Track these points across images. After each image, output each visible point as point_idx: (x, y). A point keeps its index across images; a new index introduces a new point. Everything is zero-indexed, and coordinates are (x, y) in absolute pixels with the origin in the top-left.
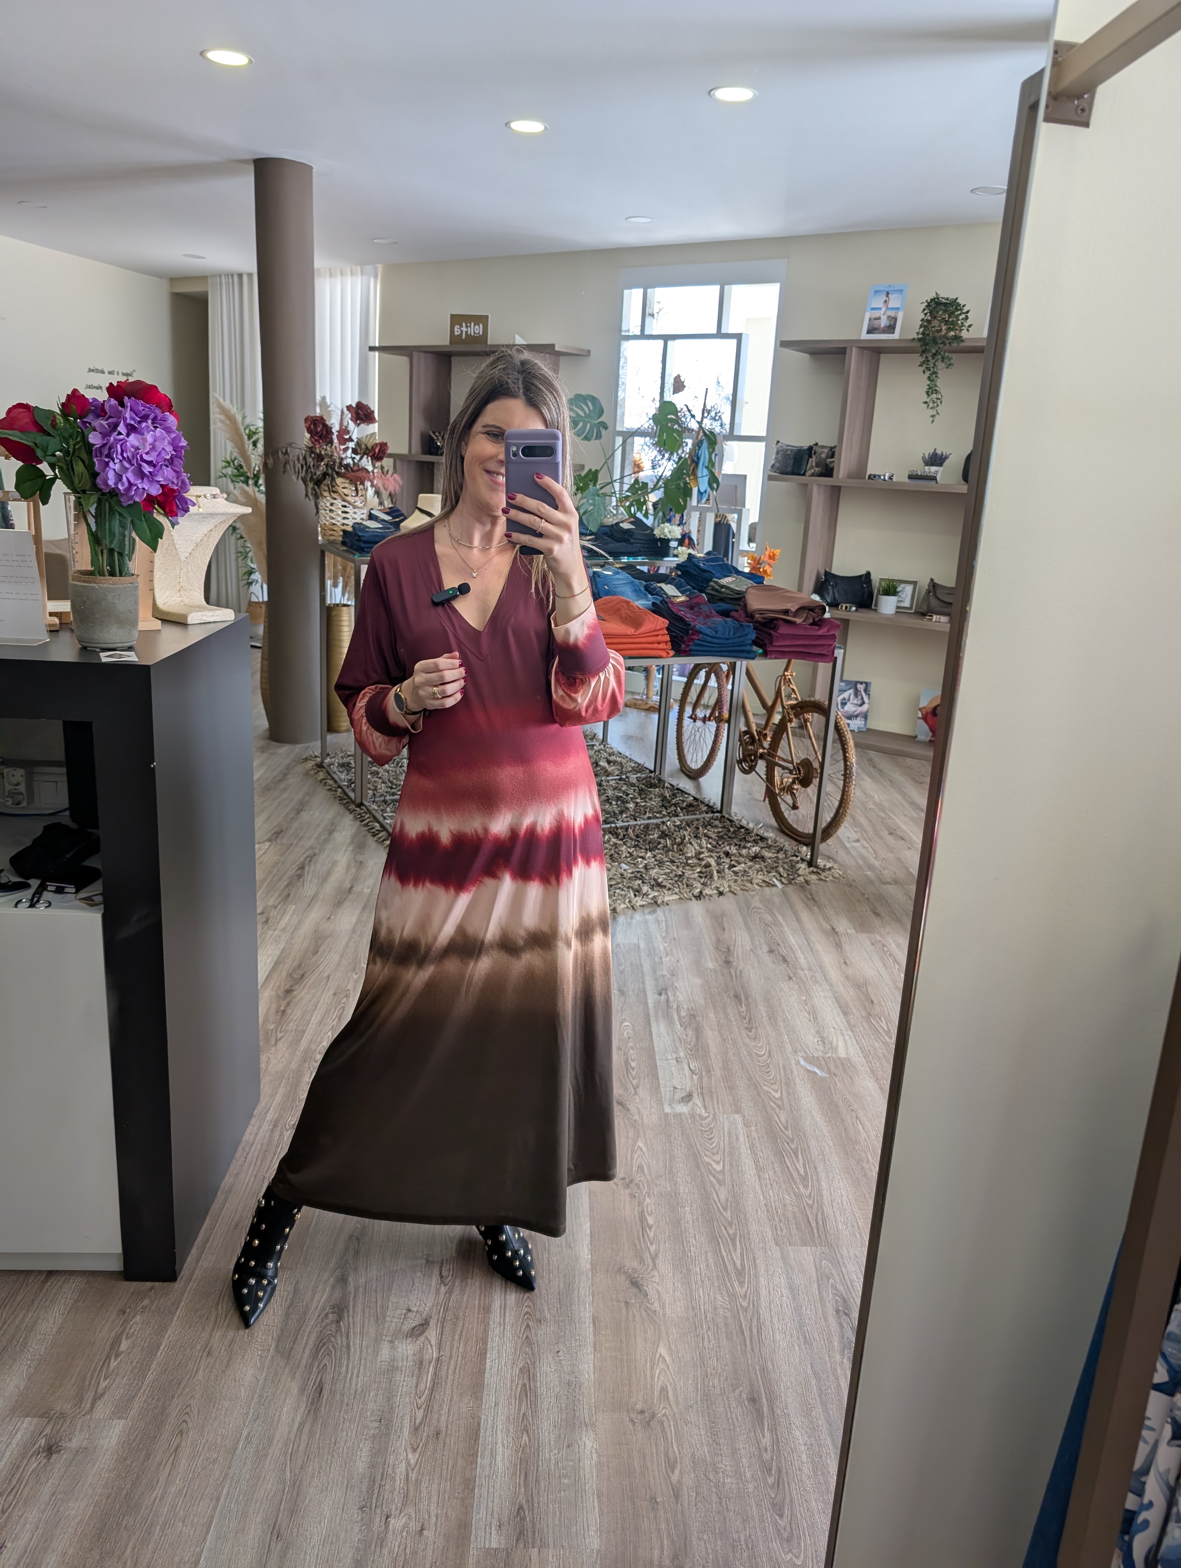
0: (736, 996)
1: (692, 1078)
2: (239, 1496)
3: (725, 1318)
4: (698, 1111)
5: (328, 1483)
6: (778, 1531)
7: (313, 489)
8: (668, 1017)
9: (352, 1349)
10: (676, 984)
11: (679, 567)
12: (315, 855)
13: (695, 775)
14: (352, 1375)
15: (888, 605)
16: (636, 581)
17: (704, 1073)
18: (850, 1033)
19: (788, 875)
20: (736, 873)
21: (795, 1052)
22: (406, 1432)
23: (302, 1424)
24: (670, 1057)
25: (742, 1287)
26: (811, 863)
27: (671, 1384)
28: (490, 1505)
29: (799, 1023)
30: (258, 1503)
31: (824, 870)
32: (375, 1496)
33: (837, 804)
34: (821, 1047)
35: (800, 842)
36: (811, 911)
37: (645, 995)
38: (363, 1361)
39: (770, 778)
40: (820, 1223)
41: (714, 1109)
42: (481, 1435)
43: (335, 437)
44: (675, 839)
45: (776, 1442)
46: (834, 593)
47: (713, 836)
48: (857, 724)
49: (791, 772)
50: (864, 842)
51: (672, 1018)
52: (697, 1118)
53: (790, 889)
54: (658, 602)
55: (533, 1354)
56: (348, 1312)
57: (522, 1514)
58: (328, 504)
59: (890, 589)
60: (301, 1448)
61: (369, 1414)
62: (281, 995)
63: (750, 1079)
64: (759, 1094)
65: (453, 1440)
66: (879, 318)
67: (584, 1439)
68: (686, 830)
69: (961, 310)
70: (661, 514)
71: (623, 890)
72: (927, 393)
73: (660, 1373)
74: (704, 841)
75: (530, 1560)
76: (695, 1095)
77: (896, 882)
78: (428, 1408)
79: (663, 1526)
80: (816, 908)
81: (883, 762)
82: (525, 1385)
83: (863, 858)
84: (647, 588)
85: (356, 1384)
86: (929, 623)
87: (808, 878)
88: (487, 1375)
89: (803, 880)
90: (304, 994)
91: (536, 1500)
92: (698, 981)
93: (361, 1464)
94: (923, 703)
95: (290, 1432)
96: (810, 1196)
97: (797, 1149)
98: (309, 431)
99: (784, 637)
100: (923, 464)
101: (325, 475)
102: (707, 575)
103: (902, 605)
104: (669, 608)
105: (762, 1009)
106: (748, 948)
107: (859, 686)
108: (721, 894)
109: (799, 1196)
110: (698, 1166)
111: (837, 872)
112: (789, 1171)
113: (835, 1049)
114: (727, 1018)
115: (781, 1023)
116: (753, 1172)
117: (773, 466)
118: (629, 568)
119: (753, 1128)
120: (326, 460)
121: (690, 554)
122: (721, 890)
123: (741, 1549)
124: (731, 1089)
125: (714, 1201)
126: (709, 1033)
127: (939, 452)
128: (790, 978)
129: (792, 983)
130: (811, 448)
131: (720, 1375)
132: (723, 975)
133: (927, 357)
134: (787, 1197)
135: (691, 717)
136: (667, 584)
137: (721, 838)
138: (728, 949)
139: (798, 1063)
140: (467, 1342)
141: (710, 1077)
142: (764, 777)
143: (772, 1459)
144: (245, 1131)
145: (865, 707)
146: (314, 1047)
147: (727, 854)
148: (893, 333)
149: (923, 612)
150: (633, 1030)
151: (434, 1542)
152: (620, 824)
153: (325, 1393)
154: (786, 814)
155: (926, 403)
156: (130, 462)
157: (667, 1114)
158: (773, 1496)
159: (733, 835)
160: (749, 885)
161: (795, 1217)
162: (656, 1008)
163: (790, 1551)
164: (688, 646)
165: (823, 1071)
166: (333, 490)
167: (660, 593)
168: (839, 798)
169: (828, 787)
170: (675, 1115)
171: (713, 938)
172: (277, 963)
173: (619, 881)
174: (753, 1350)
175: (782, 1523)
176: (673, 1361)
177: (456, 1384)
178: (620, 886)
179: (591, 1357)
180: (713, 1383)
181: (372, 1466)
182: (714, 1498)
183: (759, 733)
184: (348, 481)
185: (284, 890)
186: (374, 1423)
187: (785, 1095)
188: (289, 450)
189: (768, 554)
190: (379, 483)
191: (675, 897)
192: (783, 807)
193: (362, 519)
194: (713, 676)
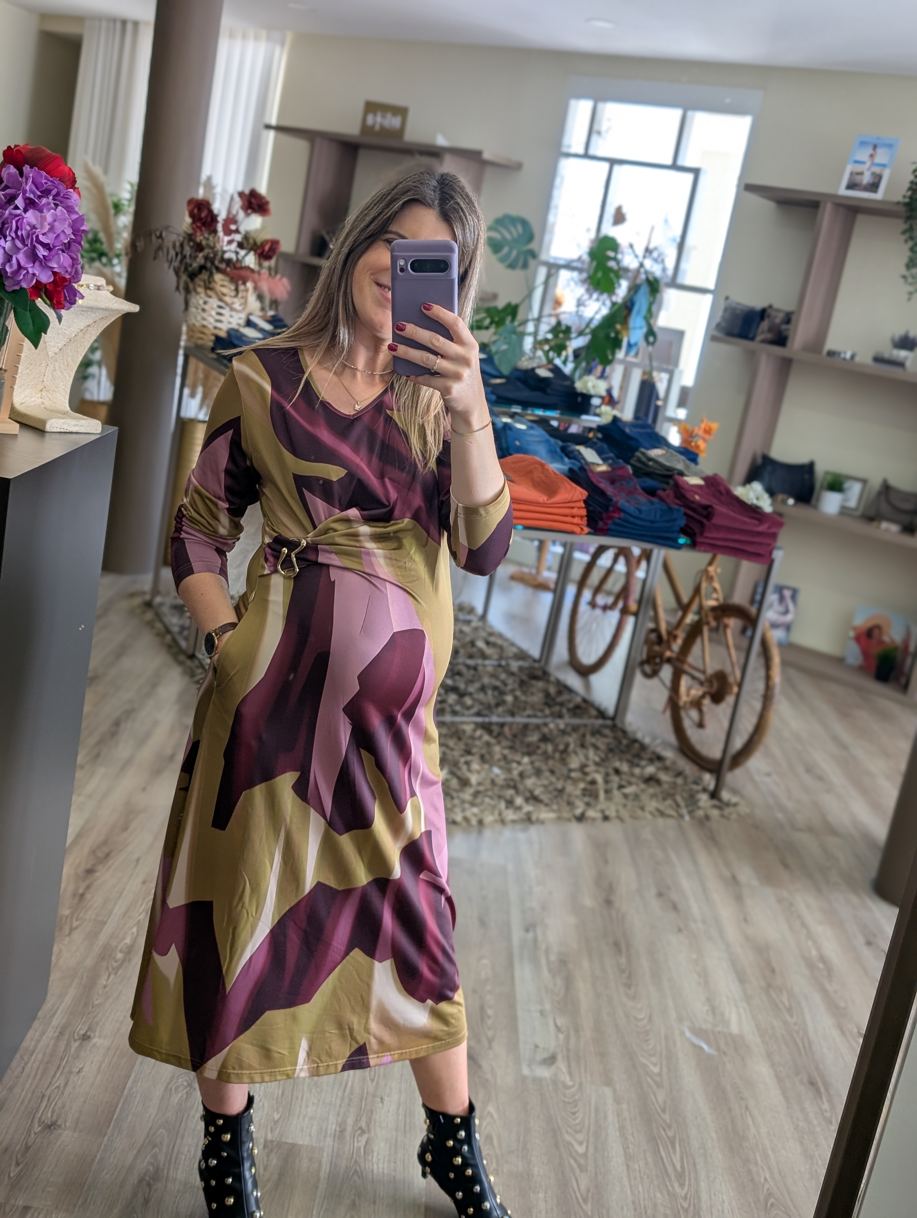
0: (616, 944)
7: (186, 284)
10: (546, 921)
11: (600, 429)
13: (586, 671)
15: (831, 503)
16: (552, 440)
19: (686, 805)
20: (626, 796)
26: (714, 795)
31: (728, 805)
33: (752, 729)
39: (675, 688)
43: (220, 227)
44: (557, 745)
46: (770, 480)
49: (701, 683)
50: (776, 777)
54: (576, 468)
58: (201, 302)
59: (836, 485)
66: (862, 173)
68: (571, 736)
70: (584, 364)
71: (492, 799)
72: (907, 265)
74: (591, 752)
77: (810, 830)
83: (774, 796)
84: (563, 450)
86: (876, 530)
87: (710, 814)
94: (857, 622)
98: (192, 215)
99: (718, 528)
100: (891, 346)
101: (202, 268)
102: (632, 443)
103: (848, 504)
104: (589, 477)
106: (634, 887)
107: (785, 591)
108: (606, 818)
111: (743, 809)
117: (718, 325)
120: (206, 251)
121: (613, 416)
122: (607, 813)
127: (911, 333)
128: (680, 930)
129: (682, 936)
130: (764, 310)
132: (602, 916)
133: (912, 224)
135: (589, 605)
136: (586, 447)
137: (611, 750)
138: (610, 886)
145: (789, 617)
147: (617, 772)
149: (871, 517)
152: (494, 718)
154: (688, 732)
155: (904, 275)
159: (625, 749)
160: (640, 812)
162: (521, 947)
164: (606, 524)
166: (208, 287)
167: (579, 457)
168: (755, 723)
169: (743, 709)
171: (594, 871)
173: (488, 787)
178: (489, 793)
183: (669, 633)
184: (227, 279)
188: (164, 235)
189: (703, 426)
190: (264, 287)
191: (552, 815)
192: (687, 724)
193: (239, 325)
194: (622, 560)
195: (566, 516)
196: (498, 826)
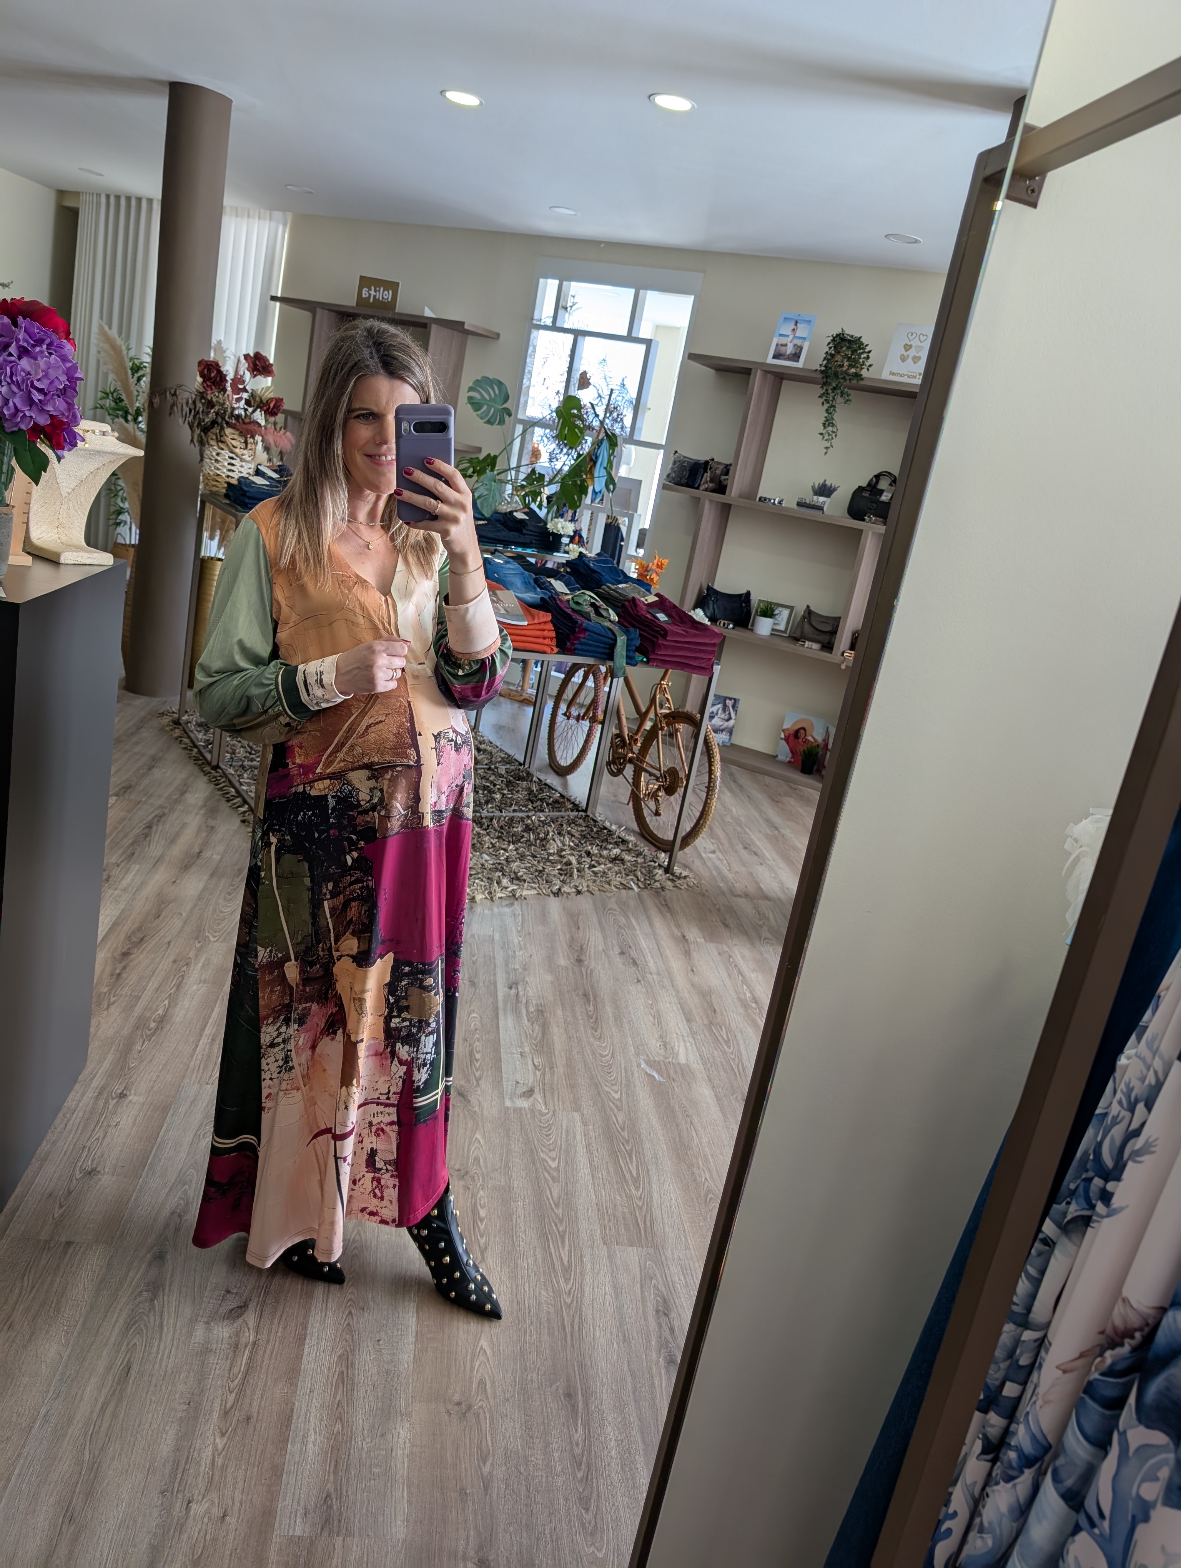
0: (585, 995)
1: (535, 1074)
2: (31, 1476)
3: (549, 1313)
4: (539, 1107)
5: (129, 1466)
6: (583, 1524)
7: (200, 436)
8: (516, 1012)
9: (165, 1329)
10: (527, 979)
11: (569, 563)
12: (164, 814)
13: (563, 772)
14: (163, 1356)
15: (764, 626)
16: (526, 573)
17: (547, 1069)
18: (691, 1040)
19: (645, 879)
21: (637, 1054)
22: (215, 1415)
23: (105, 1405)
24: (515, 1051)
25: (567, 1284)
26: (668, 870)
27: (489, 1377)
28: (298, 1492)
29: (643, 1026)
30: (52, 1485)
31: (679, 878)
32: (178, 1480)
33: (698, 814)
34: (662, 1052)
35: (659, 848)
36: (664, 916)
37: (496, 987)
38: (175, 1343)
39: (636, 783)
40: (648, 1224)
41: (554, 1106)
42: (294, 1421)
43: (228, 385)
44: (539, 834)
45: (588, 1437)
46: (714, 608)
47: (577, 834)
48: (722, 737)
49: (657, 779)
50: (720, 854)
51: (520, 1012)
52: (537, 1114)
53: (645, 894)
54: (546, 597)
55: (353, 1341)
56: (164, 1290)
57: (329, 1502)
58: (214, 453)
59: (768, 611)
60: (102, 1429)
61: (177, 1396)
62: (117, 957)
63: (592, 1078)
64: (599, 1094)
65: (264, 1425)
66: (786, 345)
67: (398, 1428)
68: (550, 826)
69: (863, 349)
70: (555, 508)
71: (482, 880)
72: (824, 424)
73: (480, 1365)
74: (567, 839)
75: (334, 1548)
76: (537, 1090)
78: (241, 1392)
79: (471, 1517)
80: (668, 915)
81: (744, 778)
82: (342, 1373)
83: (717, 869)
84: (536, 581)
85: (167, 1366)
86: (801, 648)
87: (664, 884)
88: (304, 1361)
89: (659, 886)
90: (141, 959)
91: (344, 1488)
92: (549, 978)
93: (165, 1448)
94: (787, 725)
95: (92, 1412)
96: (640, 1198)
97: (632, 1150)
98: (202, 375)
99: (667, 646)
100: (812, 493)
101: (214, 423)
102: (595, 575)
103: (778, 627)
104: (557, 604)
105: (609, 1010)
106: (600, 948)
107: (728, 701)
108: (579, 892)
109: (629, 1197)
110: (534, 1162)
111: (692, 881)
112: (622, 1171)
113: (676, 1055)
114: (574, 1016)
115: (626, 1025)
116: (587, 1171)
117: (668, 476)
118: (520, 559)
119: (591, 1127)
120: (217, 408)
121: (581, 553)
122: (579, 888)
123: (546, 1541)
124: (573, 1087)
125: (547, 1197)
126: (555, 1030)
127: (828, 483)
128: (639, 981)
129: (640, 986)
130: (707, 463)
131: (539, 1370)
132: (574, 973)
133: (827, 390)
134: (618, 1197)
135: (565, 714)
136: (556, 580)
137: (584, 837)
138: (581, 948)
139: (639, 1065)
140: (286, 1327)
141: (552, 1074)
142: (631, 781)
143: (583, 1453)
144: (68, 1096)
145: (731, 723)
146: (148, 1015)
147: (588, 854)
148: (798, 361)
149: (797, 638)
150: (481, 1022)
151: (236, 1529)
152: (485, 813)
153: (133, 1373)
154: (648, 820)
155: (821, 434)
156: (19, 387)
157: (508, 1108)
158: (581, 1490)
159: (596, 836)
160: (607, 886)
161: (624, 1218)
162: (505, 1001)
163: (593, 1544)
164: (573, 644)
165: (662, 1076)
166: (220, 440)
167: (549, 588)
168: (700, 808)
169: (692, 799)
170: (515, 1110)
171: (568, 936)
172: (115, 924)
173: (479, 871)
174: (572, 1345)
175: (587, 1517)
176: (494, 1353)
177: (271, 1369)
178: (480, 876)
179: (412, 1347)
180: (532, 1377)
181: (178, 1449)
182: (523, 1490)
183: (630, 738)
184: (237, 433)
185: (128, 848)
186: (182, 1406)
187: (624, 1096)
188: (178, 391)
189: (656, 562)
190: (271, 439)
191: (534, 892)
192: (646, 812)
193: (249, 474)
194: (591, 677)
195: (538, 637)
196: (488, 902)
